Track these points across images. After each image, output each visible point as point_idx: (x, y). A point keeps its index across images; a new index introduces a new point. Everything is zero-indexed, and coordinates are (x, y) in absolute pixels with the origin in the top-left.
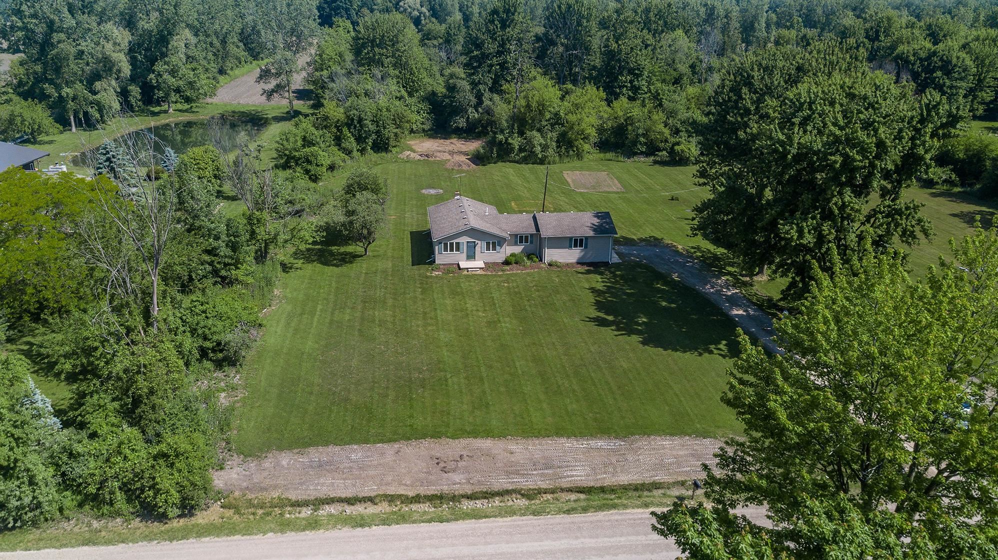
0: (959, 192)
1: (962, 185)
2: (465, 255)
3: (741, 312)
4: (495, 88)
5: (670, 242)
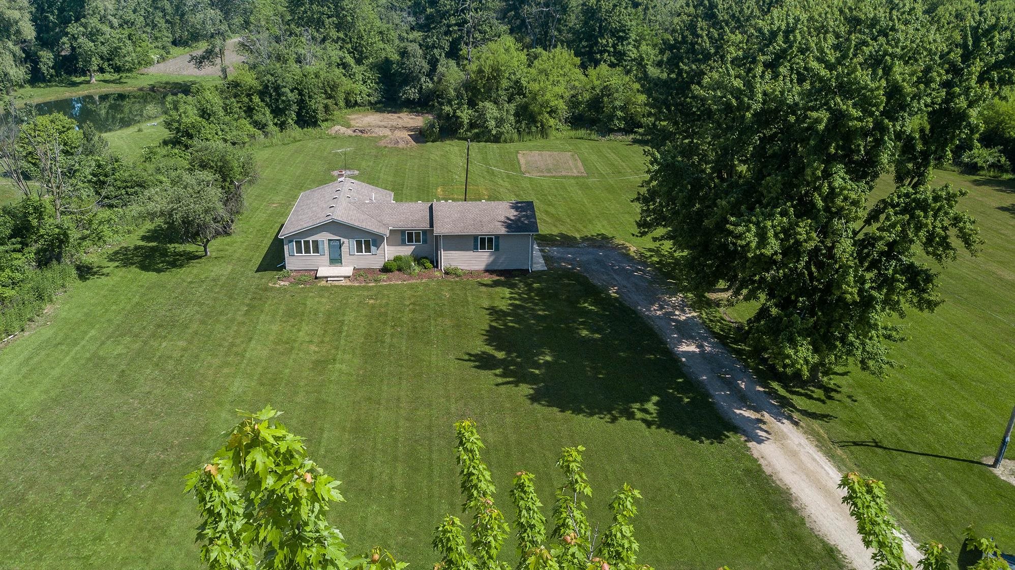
0: (1010, 179)
2: (327, 256)
3: (693, 348)
4: (453, 53)
5: (622, 242)
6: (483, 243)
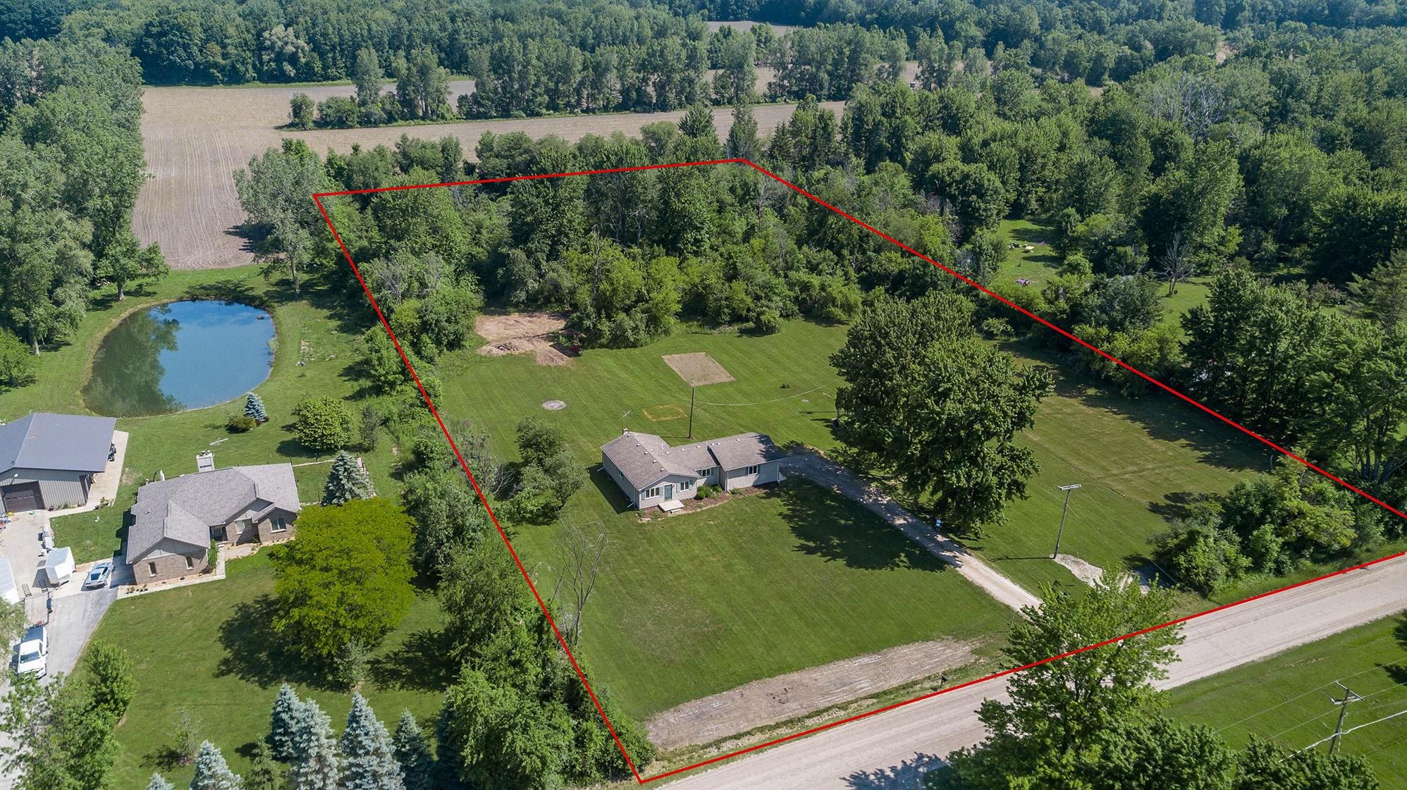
1: (1017, 335)
2: (663, 497)
3: (902, 521)
5: (811, 447)
6: (752, 470)
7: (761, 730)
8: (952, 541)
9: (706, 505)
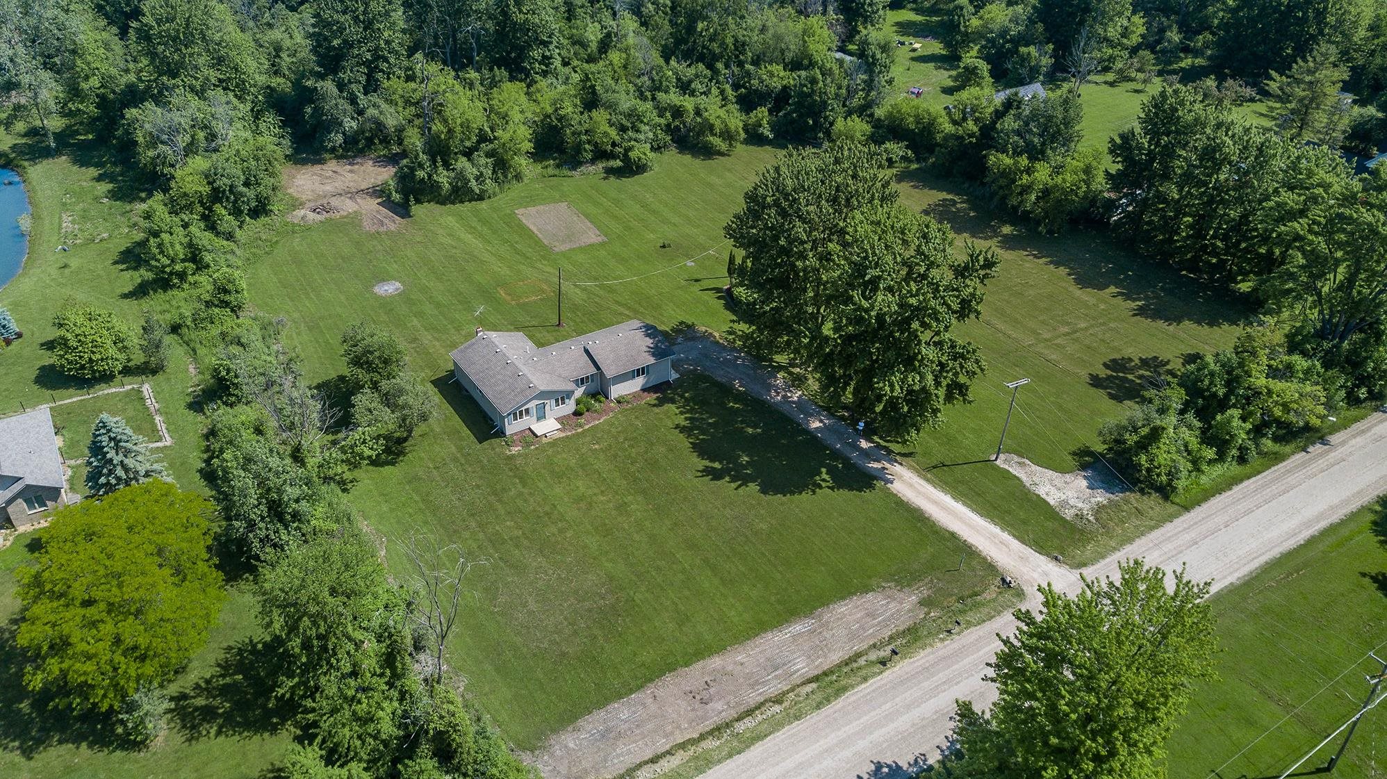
1: (918, 160)
2: (535, 418)
3: (817, 424)
5: (704, 329)
6: (639, 372)
7: (683, 746)
8: (878, 446)
9: (588, 422)
